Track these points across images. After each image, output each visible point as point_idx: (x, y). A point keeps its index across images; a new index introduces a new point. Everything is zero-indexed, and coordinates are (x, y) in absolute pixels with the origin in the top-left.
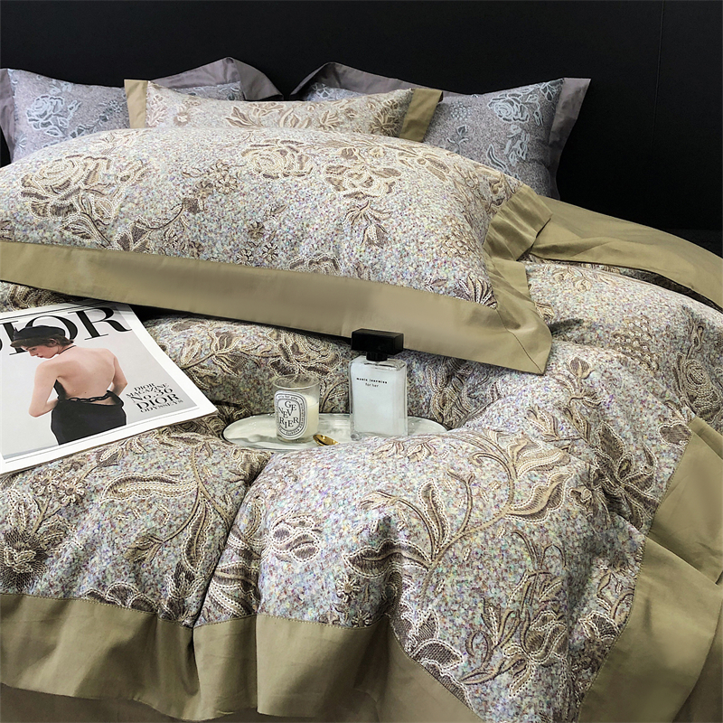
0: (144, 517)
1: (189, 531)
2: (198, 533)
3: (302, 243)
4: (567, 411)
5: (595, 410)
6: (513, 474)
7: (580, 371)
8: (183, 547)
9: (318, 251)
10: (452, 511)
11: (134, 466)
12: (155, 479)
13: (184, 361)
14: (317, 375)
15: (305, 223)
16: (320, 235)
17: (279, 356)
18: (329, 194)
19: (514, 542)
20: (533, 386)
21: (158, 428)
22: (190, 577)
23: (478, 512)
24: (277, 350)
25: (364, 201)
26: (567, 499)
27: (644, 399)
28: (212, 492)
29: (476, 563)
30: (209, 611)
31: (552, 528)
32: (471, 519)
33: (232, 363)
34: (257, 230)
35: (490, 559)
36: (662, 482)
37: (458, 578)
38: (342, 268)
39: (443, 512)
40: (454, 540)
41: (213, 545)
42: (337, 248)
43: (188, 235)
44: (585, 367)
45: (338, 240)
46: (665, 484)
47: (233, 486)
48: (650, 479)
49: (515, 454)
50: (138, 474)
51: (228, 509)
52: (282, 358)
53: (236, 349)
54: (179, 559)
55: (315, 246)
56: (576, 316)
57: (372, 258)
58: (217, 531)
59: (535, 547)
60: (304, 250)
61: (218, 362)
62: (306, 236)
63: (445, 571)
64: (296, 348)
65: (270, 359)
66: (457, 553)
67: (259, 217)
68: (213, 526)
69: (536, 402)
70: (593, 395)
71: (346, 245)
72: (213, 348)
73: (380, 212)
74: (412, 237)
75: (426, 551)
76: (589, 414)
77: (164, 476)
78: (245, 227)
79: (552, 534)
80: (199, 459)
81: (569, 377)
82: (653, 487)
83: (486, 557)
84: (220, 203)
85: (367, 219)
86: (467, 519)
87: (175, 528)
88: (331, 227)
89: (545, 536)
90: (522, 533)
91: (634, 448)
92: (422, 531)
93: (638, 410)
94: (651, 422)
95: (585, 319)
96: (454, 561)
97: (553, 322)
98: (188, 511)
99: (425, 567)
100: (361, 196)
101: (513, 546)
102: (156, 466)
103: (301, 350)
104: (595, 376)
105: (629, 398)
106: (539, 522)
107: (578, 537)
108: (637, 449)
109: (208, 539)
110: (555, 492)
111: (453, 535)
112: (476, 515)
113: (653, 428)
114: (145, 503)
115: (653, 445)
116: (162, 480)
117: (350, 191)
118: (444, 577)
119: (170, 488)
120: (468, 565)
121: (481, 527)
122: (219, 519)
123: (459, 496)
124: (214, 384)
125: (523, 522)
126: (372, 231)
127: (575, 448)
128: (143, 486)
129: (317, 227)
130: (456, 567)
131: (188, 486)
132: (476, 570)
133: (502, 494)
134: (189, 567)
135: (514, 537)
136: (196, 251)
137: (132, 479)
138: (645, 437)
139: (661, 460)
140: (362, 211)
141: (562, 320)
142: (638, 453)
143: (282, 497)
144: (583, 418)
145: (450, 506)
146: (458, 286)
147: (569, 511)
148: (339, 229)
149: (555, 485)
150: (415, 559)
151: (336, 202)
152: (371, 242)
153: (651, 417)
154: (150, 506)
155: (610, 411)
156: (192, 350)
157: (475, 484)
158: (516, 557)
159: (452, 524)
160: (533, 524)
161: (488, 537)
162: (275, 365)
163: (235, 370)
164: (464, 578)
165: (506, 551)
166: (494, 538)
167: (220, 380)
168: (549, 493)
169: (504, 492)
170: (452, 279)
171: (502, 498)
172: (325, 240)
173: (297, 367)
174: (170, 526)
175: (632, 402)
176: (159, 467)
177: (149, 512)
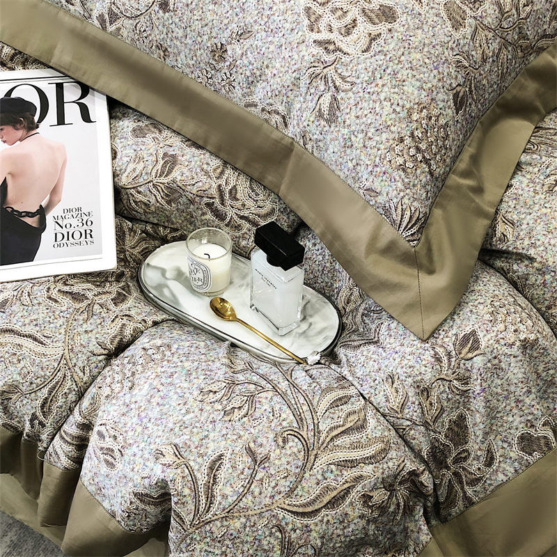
0: (13, 369)
1: (45, 391)
2: (53, 394)
3: (258, 84)
4: (425, 391)
5: (458, 397)
6: (309, 466)
7: (467, 349)
8: (39, 402)
9: (271, 101)
10: (226, 491)
11: (16, 318)
12: (30, 336)
13: (124, 181)
14: (248, 225)
15: (265, 63)
16: (275, 83)
17: (214, 198)
18: (300, 33)
19: (271, 534)
20: (408, 350)
21: (55, 276)
22: (42, 425)
23: (250, 498)
24: (214, 192)
25: (331, 57)
26: (351, 503)
27: (521, 398)
28: (74, 361)
29: (227, 542)
30: (50, 455)
31: (317, 529)
32: (241, 504)
33: (167, 195)
34: (219, 52)
35: (242, 542)
36: (490, 485)
37: (206, 548)
38: (290, 127)
39: (217, 490)
40: (216, 517)
41: (64, 406)
42: (289, 106)
43: (157, 36)
44: (476, 346)
45: (292, 97)
46: (492, 487)
47: (94, 359)
48: (479, 480)
49: (328, 439)
50: (17, 327)
51: (84, 380)
52: (217, 201)
53: (174, 181)
54: (34, 411)
55: (270, 94)
56: (532, 252)
57: (318, 132)
58: (70, 396)
59: (290, 543)
60: (260, 94)
61: (154, 191)
62: (263, 78)
63: (198, 539)
64: (234, 192)
65: (205, 199)
66: (214, 529)
67: (224, 37)
68: (68, 391)
69: (398, 371)
70: (465, 380)
71: (299, 106)
72: (153, 174)
73: (343, 78)
74: (363, 127)
75: (188, 519)
76: (449, 400)
77: (38, 336)
78: (209, 45)
79: (314, 534)
80: (75, 323)
81: (449, 355)
82: (478, 488)
83: (239, 540)
84: (191, 7)
85: (326, 83)
86: (236, 502)
87: (34, 386)
88: (288, 79)
89: (305, 535)
90: (284, 528)
91: (477, 447)
92: (190, 502)
93: (508, 408)
94: (515, 424)
95: (539, 259)
96: (208, 535)
97: (505, 248)
98: (48, 374)
99: (183, 529)
100: (331, 47)
101: (268, 538)
102: (35, 323)
103: (238, 196)
104: (479, 361)
105: (506, 393)
106: (306, 521)
107: (343, 540)
108: (480, 449)
109: (61, 401)
110: (342, 493)
111: (217, 513)
112: (248, 500)
113: (512, 431)
114: (16, 357)
115: (503, 448)
116: (35, 339)
117: (324, 36)
118: (196, 543)
119: (40, 349)
120: (219, 542)
121: (247, 514)
122: (74, 386)
123: (242, 477)
124: (147, 210)
125: (289, 517)
126: (326, 100)
127: (412, 432)
128: (19, 340)
129: (275, 72)
130: (208, 540)
131: (55, 350)
132: (225, 547)
133: (284, 485)
134: (41, 418)
135: (274, 530)
136: (162, 54)
137: (11, 331)
138: (499, 437)
139: (502, 465)
140: (325, 71)
141: (515, 250)
142: (479, 453)
143: (114, 401)
144: (439, 401)
145: (228, 485)
146: (387, 205)
147: (346, 514)
148: (296, 83)
149: (346, 486)
150: (177, 520)
151: (303, 47)
152: (321, 115)
153: (518, 419)
154: (19, 361)
155: (475, 401)
156: (134, 170)
157: (264, 468)
158: (266, 548)
159: (220, 503)
160: (299, 522)
161: (248, 524)
162: (209, 205)
163: (169, 203)
164: (212, 550)
165: (260, 541)
166: (253, 526)
167: (153, 208)
168: (335, 493)
169: (288, 483)
170: (385, 195)
171: (282, 489)
172: (279, 92)
173: (230, 213)
174: (31, 383)
175: (507, 398)
176: (36, 325)
177: (18, 366)
